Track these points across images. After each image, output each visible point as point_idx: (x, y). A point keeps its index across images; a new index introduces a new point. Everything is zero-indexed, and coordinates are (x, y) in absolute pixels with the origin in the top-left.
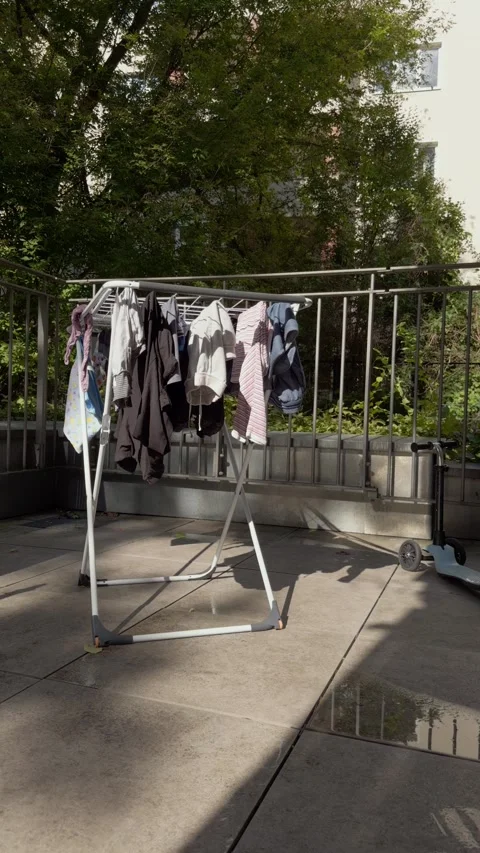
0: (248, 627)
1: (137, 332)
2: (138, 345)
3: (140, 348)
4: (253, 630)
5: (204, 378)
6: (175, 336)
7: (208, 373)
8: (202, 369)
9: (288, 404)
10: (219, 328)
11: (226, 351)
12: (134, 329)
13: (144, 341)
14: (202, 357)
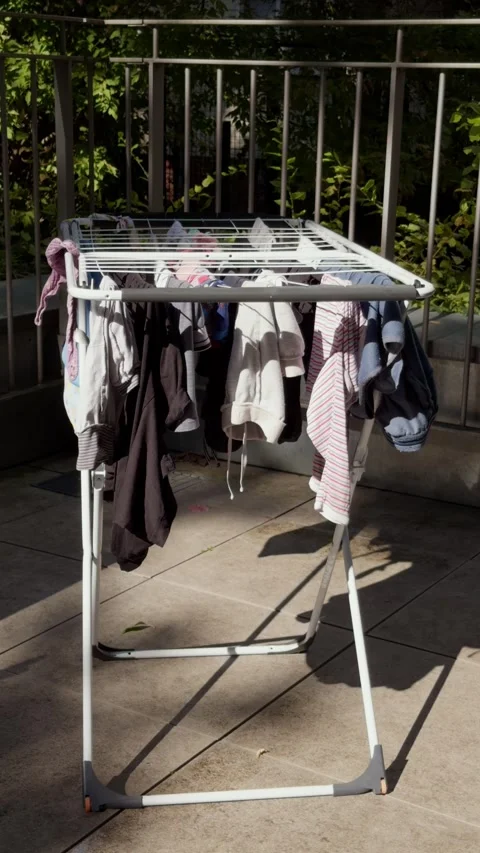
0: (329, 790)
1: (123, 359)
2: (124, 380)
3: (129, 383)
4: (336, 794)
5: (248, 412)
6: (189, 355)
7: (256, 401)
8: (244, 397)
9: (403, 439)
10: (272, 329)
11: (283, 365)
12: (116, 356)
13: (135, 371)
14: (244, 374)
